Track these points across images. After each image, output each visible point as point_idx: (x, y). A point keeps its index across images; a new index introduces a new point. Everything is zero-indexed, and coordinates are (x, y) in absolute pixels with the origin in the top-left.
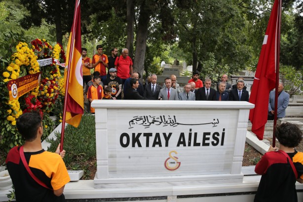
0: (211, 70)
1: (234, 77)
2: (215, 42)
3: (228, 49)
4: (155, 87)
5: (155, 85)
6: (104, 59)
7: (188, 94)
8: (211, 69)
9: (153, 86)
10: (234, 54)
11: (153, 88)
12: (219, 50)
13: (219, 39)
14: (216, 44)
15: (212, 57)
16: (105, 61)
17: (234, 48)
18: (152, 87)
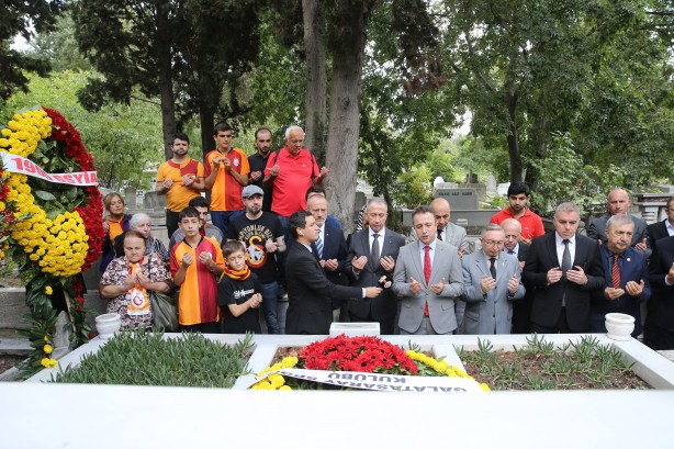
0: (565, 184)
1: (649, 199)
2: (574, 102)
3: (613, 122)
4: (381, 240)
5: (382, 233)
6: (236, 162)
7: (493, 260)
8: (565, 179)
9: (376, 236)
10: (632, 134)
11: (375, 243)
12: (585, 126)
13: (583, 91)
14: (576, 107)
15: (565, 144)
16: (239, 169)
17: (634, 117)
18: (371, 239)
